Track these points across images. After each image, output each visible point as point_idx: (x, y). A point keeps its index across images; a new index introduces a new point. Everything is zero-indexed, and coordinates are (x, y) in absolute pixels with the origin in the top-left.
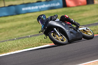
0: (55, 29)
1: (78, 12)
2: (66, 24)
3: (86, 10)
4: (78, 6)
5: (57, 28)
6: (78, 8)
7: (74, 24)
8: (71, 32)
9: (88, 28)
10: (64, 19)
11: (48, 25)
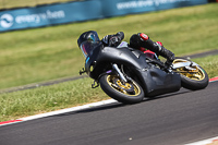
0: (115, 66)
5: (121, 63)
8: (153, 74)
9: (194, 64)
11: (99, 57)
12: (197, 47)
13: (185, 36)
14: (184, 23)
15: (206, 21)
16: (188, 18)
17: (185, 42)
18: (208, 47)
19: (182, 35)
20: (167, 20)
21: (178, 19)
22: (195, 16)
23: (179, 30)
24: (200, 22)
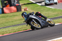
1: (11, 16)
2: (39, 17)
3: (17, 15)
4: (11, 12)
6: (11, 14)
8: (43, 22)
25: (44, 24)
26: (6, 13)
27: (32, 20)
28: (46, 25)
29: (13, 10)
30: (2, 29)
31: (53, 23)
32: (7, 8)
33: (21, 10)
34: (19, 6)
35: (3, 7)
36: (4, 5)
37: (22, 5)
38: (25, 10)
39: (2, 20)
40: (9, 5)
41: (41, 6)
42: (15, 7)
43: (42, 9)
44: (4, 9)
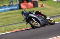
0: (33, 18)
7: (44, 16)
8: (42, 20)
9: (52, 18)
10: (37, 13)
12: (16, 21)
13: (13, 18)
14: (12, 15)
15: (19, 14)
16: (13, 13)
17: (13, 20)
18: (19, 21)
19: (12, 18)
20: (8, 14)
21: (11, 14)
22: (15, 13)
23: (11, 17)
24: (17, 14)
25: (44, 23)
26: (23, 9)
27: (32, 19)
28: (46, 24)
29: (30, 6)
30: (19, 24)
31: (53, 22)
32: (24, 4)
33: (37, 6)
34: (36, 2)
35: (20, 3)
36: (21, 1)
37: (38, 1)
38: (41, 6)
39: (19, 16)
40: (26, 1)
41: (57, 2)
42: (32, 3)
43: (58, 5)
44: (21, 5)
